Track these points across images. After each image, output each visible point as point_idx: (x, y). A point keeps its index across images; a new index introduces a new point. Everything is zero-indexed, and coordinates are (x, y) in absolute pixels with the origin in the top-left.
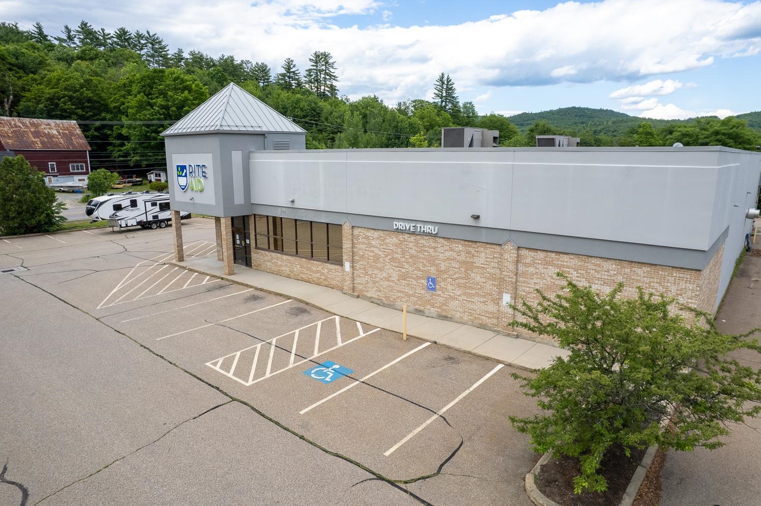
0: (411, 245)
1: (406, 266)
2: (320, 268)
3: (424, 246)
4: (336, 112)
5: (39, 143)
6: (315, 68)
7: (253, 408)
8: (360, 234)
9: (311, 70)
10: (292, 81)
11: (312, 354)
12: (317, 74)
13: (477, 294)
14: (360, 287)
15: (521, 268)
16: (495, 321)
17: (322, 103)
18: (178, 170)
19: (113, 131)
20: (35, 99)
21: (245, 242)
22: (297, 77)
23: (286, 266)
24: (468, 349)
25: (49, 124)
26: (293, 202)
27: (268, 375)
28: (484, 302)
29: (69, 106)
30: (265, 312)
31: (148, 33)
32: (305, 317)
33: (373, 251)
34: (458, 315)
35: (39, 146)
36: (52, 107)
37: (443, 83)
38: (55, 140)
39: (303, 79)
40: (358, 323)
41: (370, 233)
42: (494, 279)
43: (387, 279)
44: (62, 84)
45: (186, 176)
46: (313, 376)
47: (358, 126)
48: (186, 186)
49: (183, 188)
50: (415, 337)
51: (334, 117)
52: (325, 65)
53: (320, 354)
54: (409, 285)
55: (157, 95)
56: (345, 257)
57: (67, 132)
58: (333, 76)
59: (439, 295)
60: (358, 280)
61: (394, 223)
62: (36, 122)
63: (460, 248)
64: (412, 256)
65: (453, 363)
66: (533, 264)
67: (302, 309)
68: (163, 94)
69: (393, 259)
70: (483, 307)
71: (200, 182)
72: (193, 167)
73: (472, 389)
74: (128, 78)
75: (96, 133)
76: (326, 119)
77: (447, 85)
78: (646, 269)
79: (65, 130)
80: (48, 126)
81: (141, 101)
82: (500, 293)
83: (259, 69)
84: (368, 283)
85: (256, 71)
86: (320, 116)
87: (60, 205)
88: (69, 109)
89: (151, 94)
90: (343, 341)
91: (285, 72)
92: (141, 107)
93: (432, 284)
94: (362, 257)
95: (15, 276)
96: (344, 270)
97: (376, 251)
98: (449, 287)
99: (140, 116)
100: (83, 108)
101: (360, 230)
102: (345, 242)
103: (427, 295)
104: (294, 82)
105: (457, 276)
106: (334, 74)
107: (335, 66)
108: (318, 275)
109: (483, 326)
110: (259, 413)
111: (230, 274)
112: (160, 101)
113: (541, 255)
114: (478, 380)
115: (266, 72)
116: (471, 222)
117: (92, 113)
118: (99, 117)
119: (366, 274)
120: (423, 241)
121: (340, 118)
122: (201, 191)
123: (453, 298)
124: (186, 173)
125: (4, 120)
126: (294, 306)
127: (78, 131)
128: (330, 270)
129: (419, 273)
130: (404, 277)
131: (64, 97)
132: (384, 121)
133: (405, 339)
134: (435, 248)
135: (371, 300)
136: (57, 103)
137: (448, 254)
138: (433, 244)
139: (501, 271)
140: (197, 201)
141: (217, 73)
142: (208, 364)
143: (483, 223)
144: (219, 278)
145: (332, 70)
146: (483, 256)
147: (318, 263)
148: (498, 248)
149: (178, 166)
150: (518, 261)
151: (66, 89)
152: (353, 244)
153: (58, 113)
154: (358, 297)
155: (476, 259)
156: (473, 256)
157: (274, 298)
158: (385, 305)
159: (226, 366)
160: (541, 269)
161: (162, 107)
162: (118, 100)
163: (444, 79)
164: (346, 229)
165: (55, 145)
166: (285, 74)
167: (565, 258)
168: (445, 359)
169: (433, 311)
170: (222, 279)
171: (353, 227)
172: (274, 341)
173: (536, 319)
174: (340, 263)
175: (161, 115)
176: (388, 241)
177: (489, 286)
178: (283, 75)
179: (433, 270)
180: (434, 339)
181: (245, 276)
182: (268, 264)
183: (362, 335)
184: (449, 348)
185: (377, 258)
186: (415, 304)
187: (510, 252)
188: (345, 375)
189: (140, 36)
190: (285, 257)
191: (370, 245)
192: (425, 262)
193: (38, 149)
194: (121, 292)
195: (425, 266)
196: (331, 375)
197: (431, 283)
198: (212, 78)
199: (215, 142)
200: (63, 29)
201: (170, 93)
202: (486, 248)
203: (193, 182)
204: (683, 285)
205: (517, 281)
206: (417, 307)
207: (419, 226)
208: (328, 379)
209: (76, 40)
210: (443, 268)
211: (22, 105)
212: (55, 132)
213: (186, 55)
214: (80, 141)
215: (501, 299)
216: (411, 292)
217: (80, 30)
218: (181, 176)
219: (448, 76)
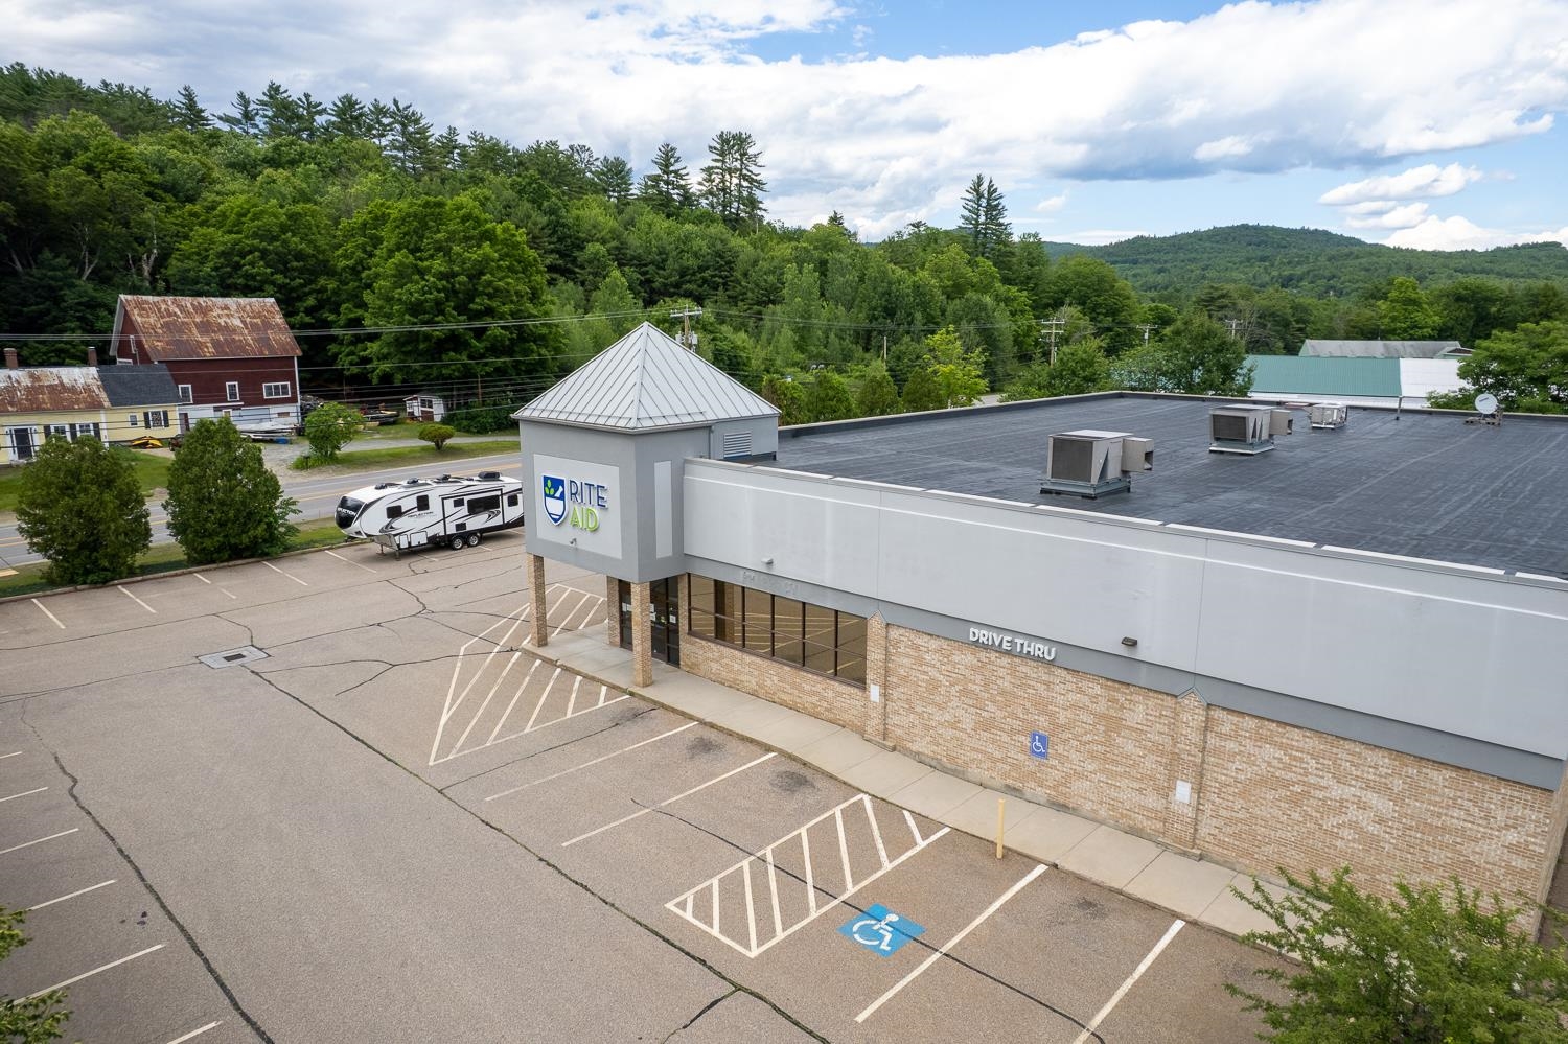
0: (1002, 672)
1: (991, 708)
2: (818, 688)
3: (1027, 677)
4: (765, 260)
5: (209, 345)
6: (719, 164)
7: (774, 1007)
8: (902, 638)
9: (712, 168)
10: (673, 189)
11: (844, 889)
12: (724, 176)
13: (1127, 775)
14: (899, 732)
15: (1212, 741)
16: (1159, 825)
17: (736, 242)
18: (546, 485)
19: (339, 314)
20: (198, 254)
21: (668, 619)
22: (682, 182)
23: (750, 674)
24: (1116, 885)
25: (226, 308)
26: (770, 563)
27: (780, 935)
28: (1140, 790)
29: (261, 268)
30: (733, 781)
31: (396, 103)
32: (807, 797)
33: (926, 673)
34: (1088, 806)
35: (209, 353)
36: (228, 269)
37: (980, 196)
38: (237, 338)
39: (695, 189)
40: (906, 813)
41: (921, 640)
42: (1162, 753)
43: (954, 725)
44: (249, 225)
45: (562, 497)
46: (857, 937)
47: (810, 293)
48: (561, 517)
49: (557, 520)
50: (1020, 854)
51: (760, 270)
52: (741, 160)
53: (858, 887)
54: (994, 742)
55: (431, 252)
56: (870, 676)
57: (258, 321)
58: (756, 181)
59: (1052, 767)
60: (894, 719)
61: (972, 630)
62: (204, 305)
63: (1098, 690)
64: (1003, 692)
65: (1094, 916)
66: (1234, 736)
67: (798, 777)
68: (442, 249)
69: (965, 692)
70: (1139, 799)
71: (592, 513)
72: (579, 485)
73: (1137, 974)
74: (370, 213)
75: (308, 319)
76: (746, 275)
77: (988, 199)
78: (1448, 774)
79: (254, 317)
80: (225, 312)
81: (402, 263)
82: (1172, 779)
83: (610, 170)
84: (913, 726)
85: (604, 174)
86: (731, 269)
87: (288, 503)
88: (258, 274)
89: (419, 250)
90: (891, 859)
91: (659, 172)
92: (402, 276)
93: (1041, 745)
94: (905, 679)
95: (253, 672)
96: (867, 698)
97: (933, 673)
98: (1073, 755)
99: (400, 294)
100: (285, 272)
101: (902, 631)
102: (873, 649)
103: (1031, 764)
104: (676, 191)
105: (1089, 737)
106: (758, 178)
107: (760, 160)
108: (815, 699)
109: (1135, 832)
110: (788, 1018)
111: (646, 685)
112: (438, 264)
113: (1251, 723)
114: (1143, 956)
115: (622, 178)
116: (1122, 651)
117: (302, 281)
118: (313, 286)
119: (911, 710)
120: (1025, 668)
121: (774, 272)
122: (595, 530)
123: (1081, 776)
124: (563, 493)
125: (147, 302)
126: (783, 769)
127: (279, 319)
128: (839, 694)
129: (1016, 724)
130: (987, 725)
131: (250, 252)
132: (862, 280)
133: (999, 855)
134: (1048, 684)
135: (919, 758)
136: (238, 263)
137: (1072, 697)
138: (1045, 678)
139: (1175, 743)
140: (581, 545)
141: (530, 184)
142: (670, 906)
143: (1143, 653)
144: (624, 691)
145: (752, 168)
146: (1140, 711)
147: (815, 677)
148: (1169, 701)
149: (546, 479)
150: (1206, 728)
151: (255, 235)
152: (887, 653)
153: (240, 281)
154: (894, 749)
155: (1126, 714)
156: (1122, 707)
157: (742, 748)
158: (945, 770)
159: (703, 909)
160: (1250, 746)
161: (442, 276)
162: (353, 253)
163: (982, 188)
164: (875, 627)
165: (238, 347)
166: (659, 176)
167: (1296, 734)
168: (1080, 906)
169: (1041, 793)
170: (632, 694)
171: (888, 624)
172: (768, 852)
173: (1279, 919)
174: (860, 682)
175: (439, 291)
176: (955, 658)
177: (1150, 763)
178: (656, 179)
179: (1043, 722)
180: (1051, 859)
181: (673, 691)
182: (715, 666)
183: (922, 844)
184: (1080, 878)
185: (934, 685)
186: (1005, 775)
187: (1192, 714)
188: (911, 938)
189: (380, 111)
190: (748, 658)
191: (920, 661)
192: (1028, 705)
193: (208, 356)
194: (457, 721)
195: (1027, 712)
196: (888, 937)
197: (1038, 744)
198: (519, 192)
199: (627, 449)
200: (236, 100)
201: (456, 248)
202: (1146, 698)
203: (576, 510)
204: (1518, 811)
205: (1203, 762)
206: (1009, 782)
207: (1019, 641)
208: (884, 946)
209: (259, 121)
210: (1062, 720)
211: (174, 265)
212: (237, 322)
213: (463, 139)
214: (281, 338)
215: (1171, 788)
216: (998, 755)
217: (266, 99)
218: (553, 497)
219: (991, 181)
